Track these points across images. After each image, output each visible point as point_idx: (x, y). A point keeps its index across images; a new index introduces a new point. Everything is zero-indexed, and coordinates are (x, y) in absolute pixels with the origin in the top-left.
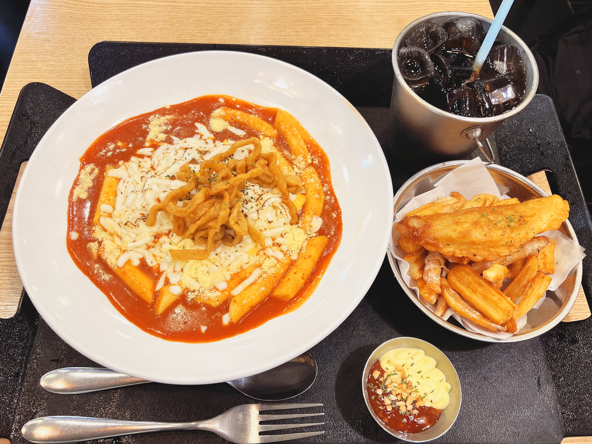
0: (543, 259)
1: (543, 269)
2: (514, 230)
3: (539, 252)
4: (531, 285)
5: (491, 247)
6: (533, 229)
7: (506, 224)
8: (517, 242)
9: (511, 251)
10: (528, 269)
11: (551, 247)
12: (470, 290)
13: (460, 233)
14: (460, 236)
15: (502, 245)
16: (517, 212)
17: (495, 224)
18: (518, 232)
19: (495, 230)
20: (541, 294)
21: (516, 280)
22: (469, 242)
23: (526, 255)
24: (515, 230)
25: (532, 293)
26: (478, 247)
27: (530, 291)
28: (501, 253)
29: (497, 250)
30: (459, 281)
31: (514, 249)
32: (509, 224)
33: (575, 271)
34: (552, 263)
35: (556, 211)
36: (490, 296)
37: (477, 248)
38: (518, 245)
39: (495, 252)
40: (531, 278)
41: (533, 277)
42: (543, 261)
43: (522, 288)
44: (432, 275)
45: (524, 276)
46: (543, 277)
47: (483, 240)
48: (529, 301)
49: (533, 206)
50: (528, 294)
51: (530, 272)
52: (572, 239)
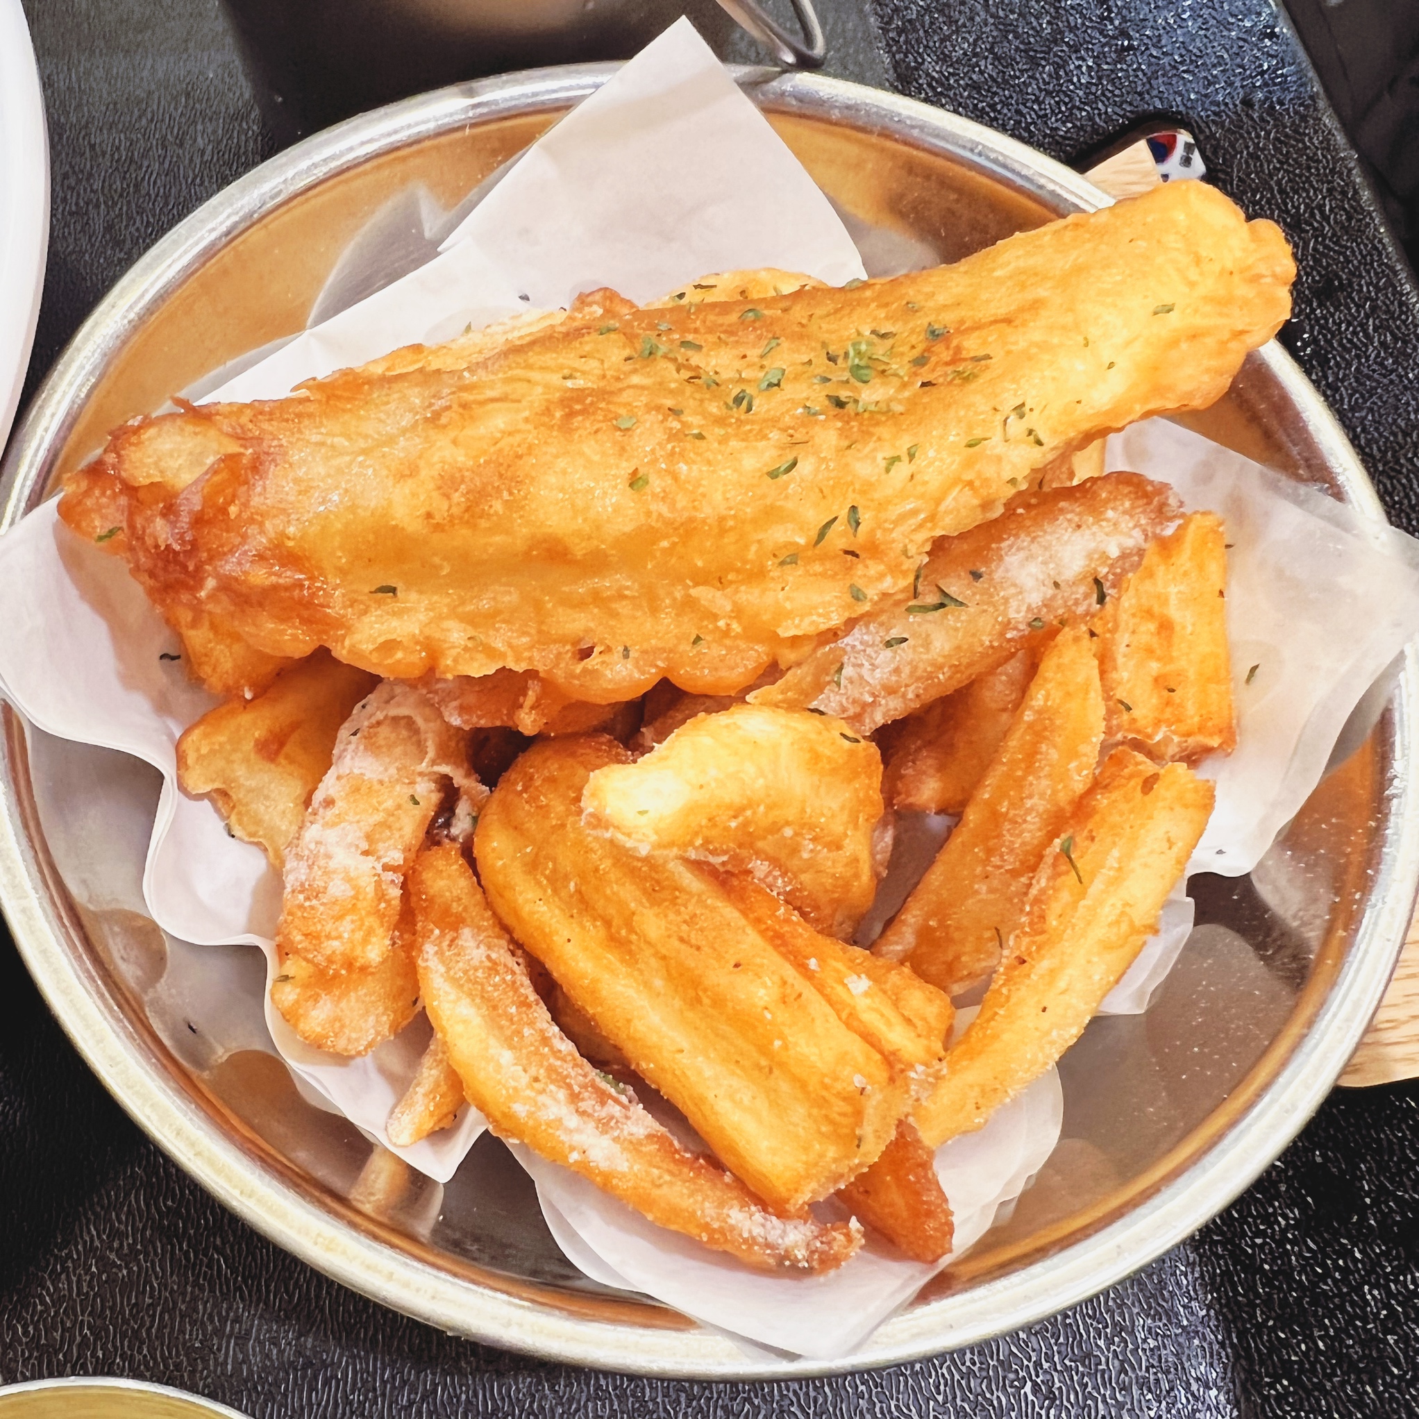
0: (1150, 651)
1: (1157, 723)
2: (878, 431)
3: (1101, 599)
4: (1066, 852)
5: (701, 578)
6: (1020, 410)
7: (817, 397)
8: (903, 518)
9: (857, 596)
10: (1040, 732)
11: (1201, 567)
12: (596, 931)
13: (448, 482)
14: (441, 508)
15: (791, 558)
16: (911, 309)
17: (738, 400)
18: (905, 442)
19: (723, 441)
20: (1144, 909)
21: (973, 816)
22: (520, 545)
23: (1007, 625)
24: (884, 431)
25: (1074, 905)
26: (606, 584)
27: (1065, 896)
28: (781, 615)
29: (749, 596)
30: (533, 866)
31: (881, 577)
32: (843, 394)
33: (1375, 718)
34: (1217, 674)
35: (1193, 274)
36: (718, 977)
37: (597, 598)
38: (917, 545)
39: (738, 613)
40: (1063, 798)
41: (1079, 783)
42: (1154, 667)
43: (1015, 874)
44: (331, 836)
45: (1019, 783)
46: (1149, 784)
47: (625, 525)
48: (1053, 973)
49: (1031, 262)
50: (1053, 922)
51: (1054, 755)
52: (1338, 494)
